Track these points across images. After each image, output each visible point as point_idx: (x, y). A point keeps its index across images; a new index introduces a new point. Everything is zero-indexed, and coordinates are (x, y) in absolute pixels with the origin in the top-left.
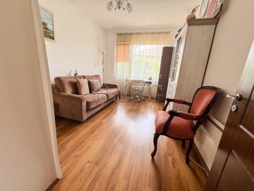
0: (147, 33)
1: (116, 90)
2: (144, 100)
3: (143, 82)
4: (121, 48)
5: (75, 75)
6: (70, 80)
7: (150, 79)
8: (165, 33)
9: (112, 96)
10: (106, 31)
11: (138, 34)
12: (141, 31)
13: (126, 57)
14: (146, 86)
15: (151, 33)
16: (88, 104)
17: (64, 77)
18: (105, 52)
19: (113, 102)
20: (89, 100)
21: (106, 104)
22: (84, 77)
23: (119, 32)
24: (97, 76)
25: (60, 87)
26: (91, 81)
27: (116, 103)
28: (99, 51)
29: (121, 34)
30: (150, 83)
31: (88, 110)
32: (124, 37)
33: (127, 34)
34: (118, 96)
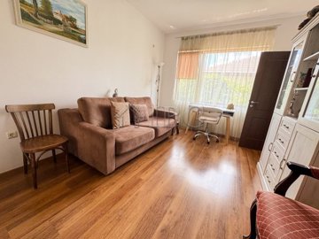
0: (232, 33)
1: (172, 121)
2: (218, 141)
3: (219, 111)
4: (186, 60)
5: (114, 96)
6: (100, 103)
7: (231, 107)
8: (267, 29)
9: (166, 131)
10: (166, 35)
11: (215, 35)
12: (221, 31)
13: (193, 73)
14: (223, 118)
15: (238, 32)
16: (118, 145)
17: (92, 99)
18: (162, 64)
19: (167, 139)
20: (121, 139)
21: (153, 144)
22: (126, 100)
23: (186, 35)
24: (146, 100)
25: (83, 114)
26: (136, 105)
27: (172, 141)
28: (154, 63)
29: (187, 38)
30: (232, 114)
31: (117, 155)
32: (192, 41)
33: (197, 37)
34: (176, 130)
